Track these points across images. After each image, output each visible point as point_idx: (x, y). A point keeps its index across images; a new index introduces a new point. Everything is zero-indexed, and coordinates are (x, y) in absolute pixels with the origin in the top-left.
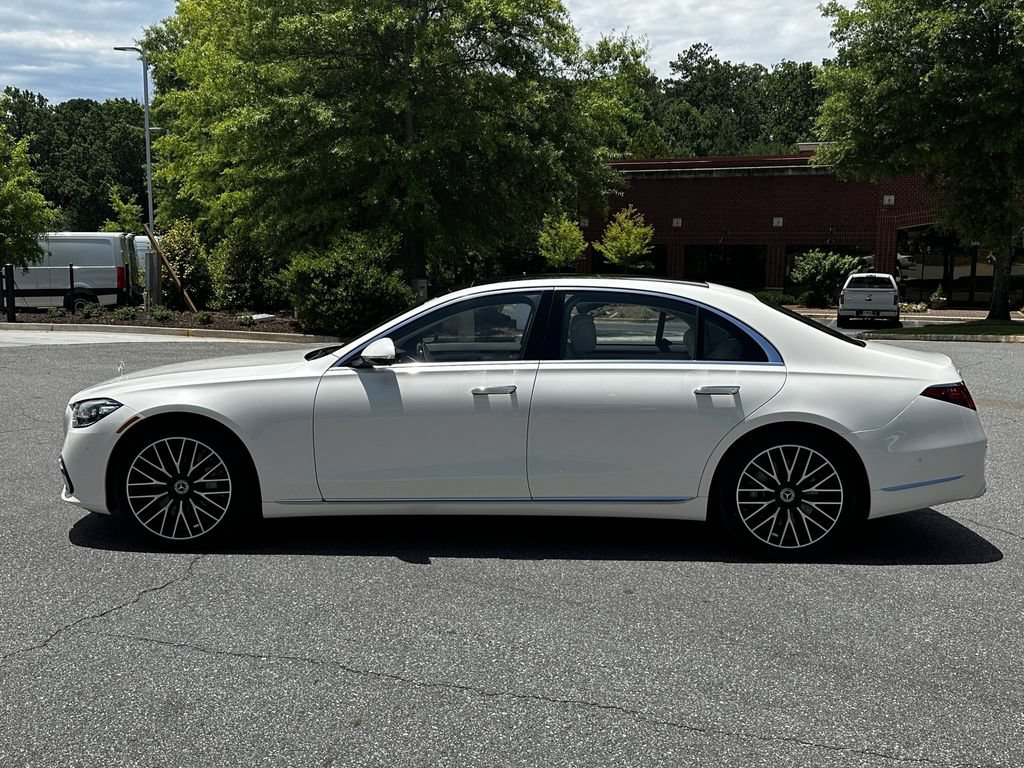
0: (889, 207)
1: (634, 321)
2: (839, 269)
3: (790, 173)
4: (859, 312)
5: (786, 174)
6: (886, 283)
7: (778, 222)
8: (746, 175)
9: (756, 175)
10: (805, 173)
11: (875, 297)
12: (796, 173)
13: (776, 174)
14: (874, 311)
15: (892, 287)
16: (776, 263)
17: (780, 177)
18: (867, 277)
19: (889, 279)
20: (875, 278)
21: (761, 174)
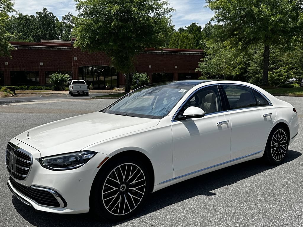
0: (76, 61)
1: (2, 97)
2: (64, 79)
3: (44, 49)
4: (78, 91)
5: (42, 49)
6: (83, 83)
7: (42, 64)
8: (29, 48)
9: (33, 49)
10: (49, 49)
11: (82, 87)
12: (46, 49)
13: (39, 49)
14: (82, 91)
15: (85, 84)
16: (42, 77)
17: (41, 50)
18: (78, 81)
19: (84, 82)
20: (80, 81)
21: (35, 49)
